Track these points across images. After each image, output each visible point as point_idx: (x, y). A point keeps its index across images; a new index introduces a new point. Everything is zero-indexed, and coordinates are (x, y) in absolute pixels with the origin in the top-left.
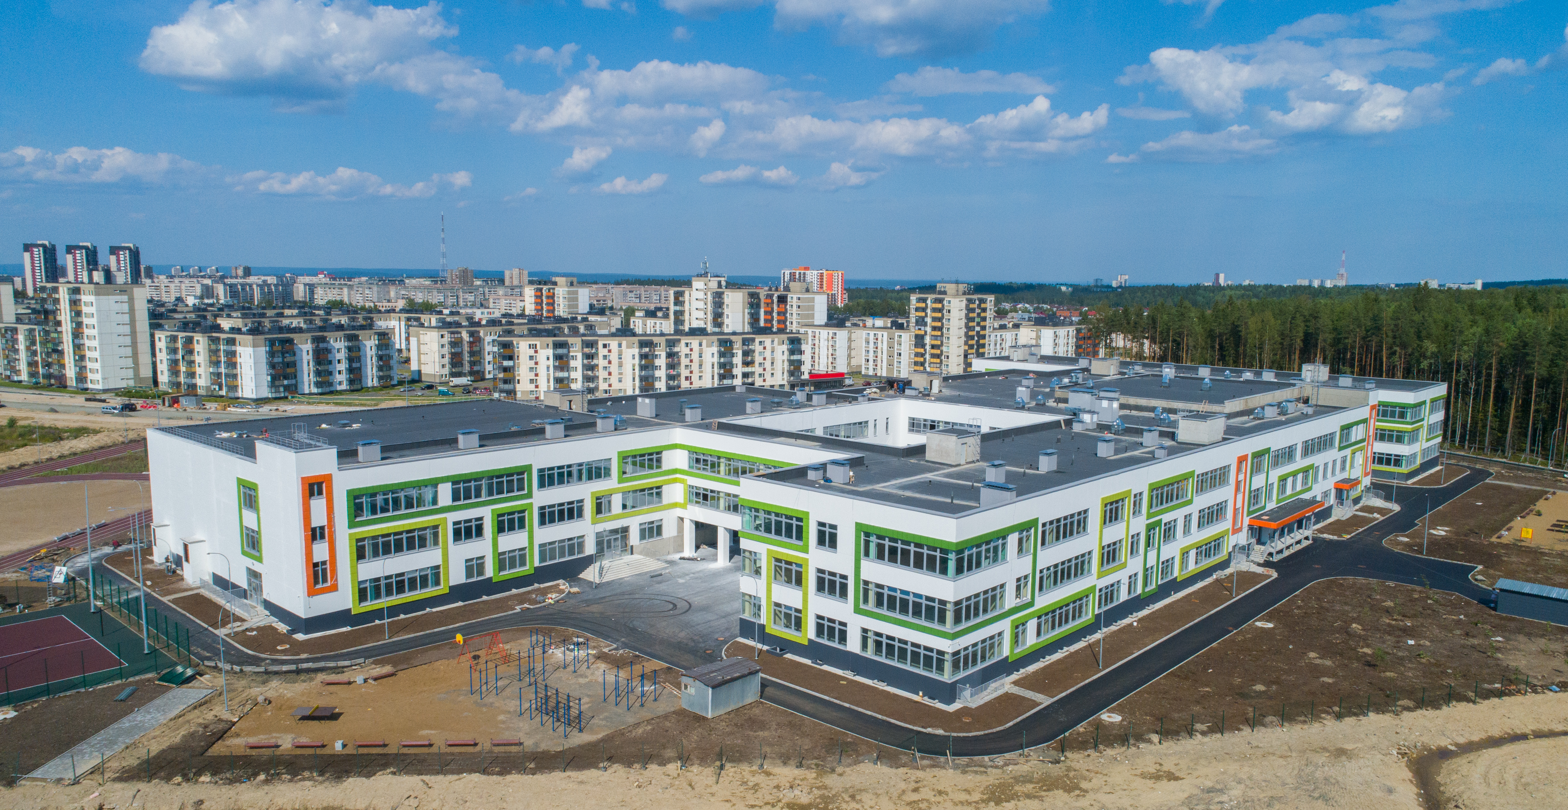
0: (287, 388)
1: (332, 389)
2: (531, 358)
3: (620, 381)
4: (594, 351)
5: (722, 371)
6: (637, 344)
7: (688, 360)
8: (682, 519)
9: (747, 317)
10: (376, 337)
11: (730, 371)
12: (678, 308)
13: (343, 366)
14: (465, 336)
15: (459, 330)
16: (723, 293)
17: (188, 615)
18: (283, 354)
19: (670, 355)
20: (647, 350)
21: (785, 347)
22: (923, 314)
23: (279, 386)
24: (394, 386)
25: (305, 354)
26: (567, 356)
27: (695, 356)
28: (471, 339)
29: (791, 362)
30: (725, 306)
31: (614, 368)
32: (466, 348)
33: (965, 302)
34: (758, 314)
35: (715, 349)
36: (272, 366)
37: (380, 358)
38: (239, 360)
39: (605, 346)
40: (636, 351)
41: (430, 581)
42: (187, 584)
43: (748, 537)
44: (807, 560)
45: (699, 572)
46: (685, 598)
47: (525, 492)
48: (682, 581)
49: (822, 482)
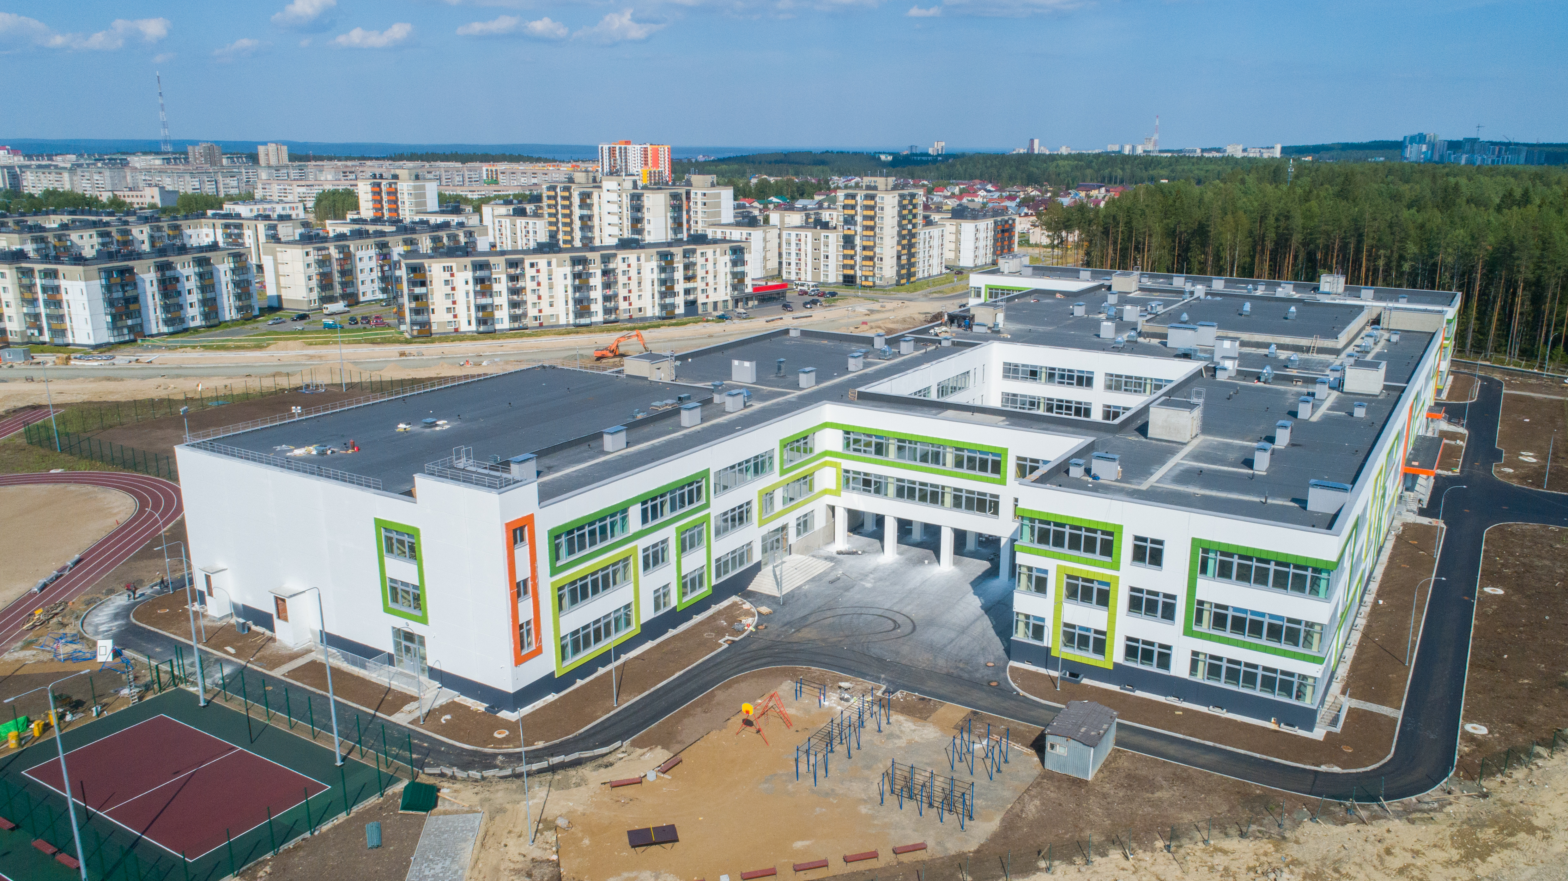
0: (131, 329)
1: (185, 326)
2: (447, 282)
3: (551, 305)
4: (519, 271)
5: (663, 289)
6: (568, 262)
7: (626, 277)
8: (833, 509)
9: (670, 221)
10: (231, 259)
11: (672, 287)
12: (585, 212)
13: (195, 297)
14: (334, 252)
15: (326, 245)
16: (642, 195)
18: (123, 286)
19: (605, 273)
20: (581, 267)
21: (727, 258)
22: (853, 212)
23: (122, 328)
24: (256, 317)
25: (148, 285)
26: (490, 279)
27: (633, 273)
28: (341, 256)
29: (734, 275)
30: (645, 210)
31: (544, 291)
32: (336, 267)
33: (897, 198)
34: (681, 217)
35: (654, 264)
36: (111, 303)
37: (236, 284)
38: (65, 297)
39: (532, 265)
40: (568, 270)
41: (623, 622)
42: (285, 648)
43: (1029, 551)
44: (1117, 578)
45: (875, 570)
46: (895, 609)
47: (703, 501)
48: (869, 585)
49: (1090, 480)
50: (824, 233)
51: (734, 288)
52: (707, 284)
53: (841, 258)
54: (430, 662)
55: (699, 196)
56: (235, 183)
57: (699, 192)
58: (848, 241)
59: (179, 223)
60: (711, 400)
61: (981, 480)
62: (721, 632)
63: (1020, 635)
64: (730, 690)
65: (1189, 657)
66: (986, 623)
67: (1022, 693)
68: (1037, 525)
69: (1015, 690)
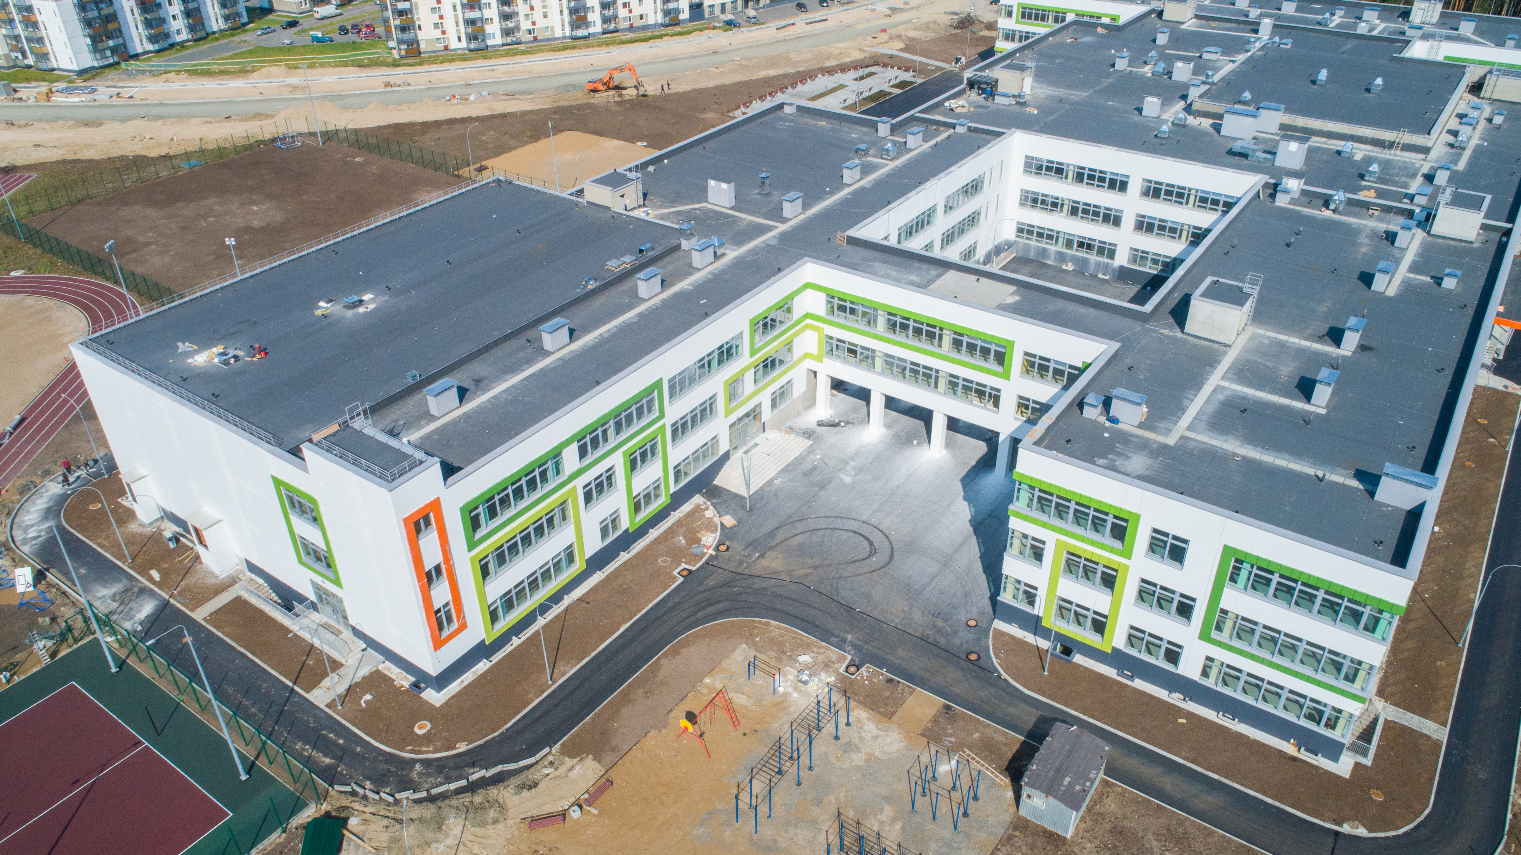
0: (114, 50)
1: (171, 41)
3: (545, 16)
8: (815, 373)
13: (177, 9)
17: (249, 655)
18: (97, 4)
23: (104, 50)
24: (245, 25)
36: (88, 23)
38: (40, 18)
41: (564, 563)
42: (212, 573)
43: (1026, 518)
44: (1128, 567)
45: (857, 453)
46: (874, 521)
47: (656, 414)
48: (848, 480)
49: (1108, 424)
54: (352, 622)
60: (678, 247)
61: (981, 369)
62: (677, 555)
64: (678, 659)
65: (1202, 661)
66: (973, 549)
67: (1004, 675)
68: (1037, 493)
69: (996, 670)
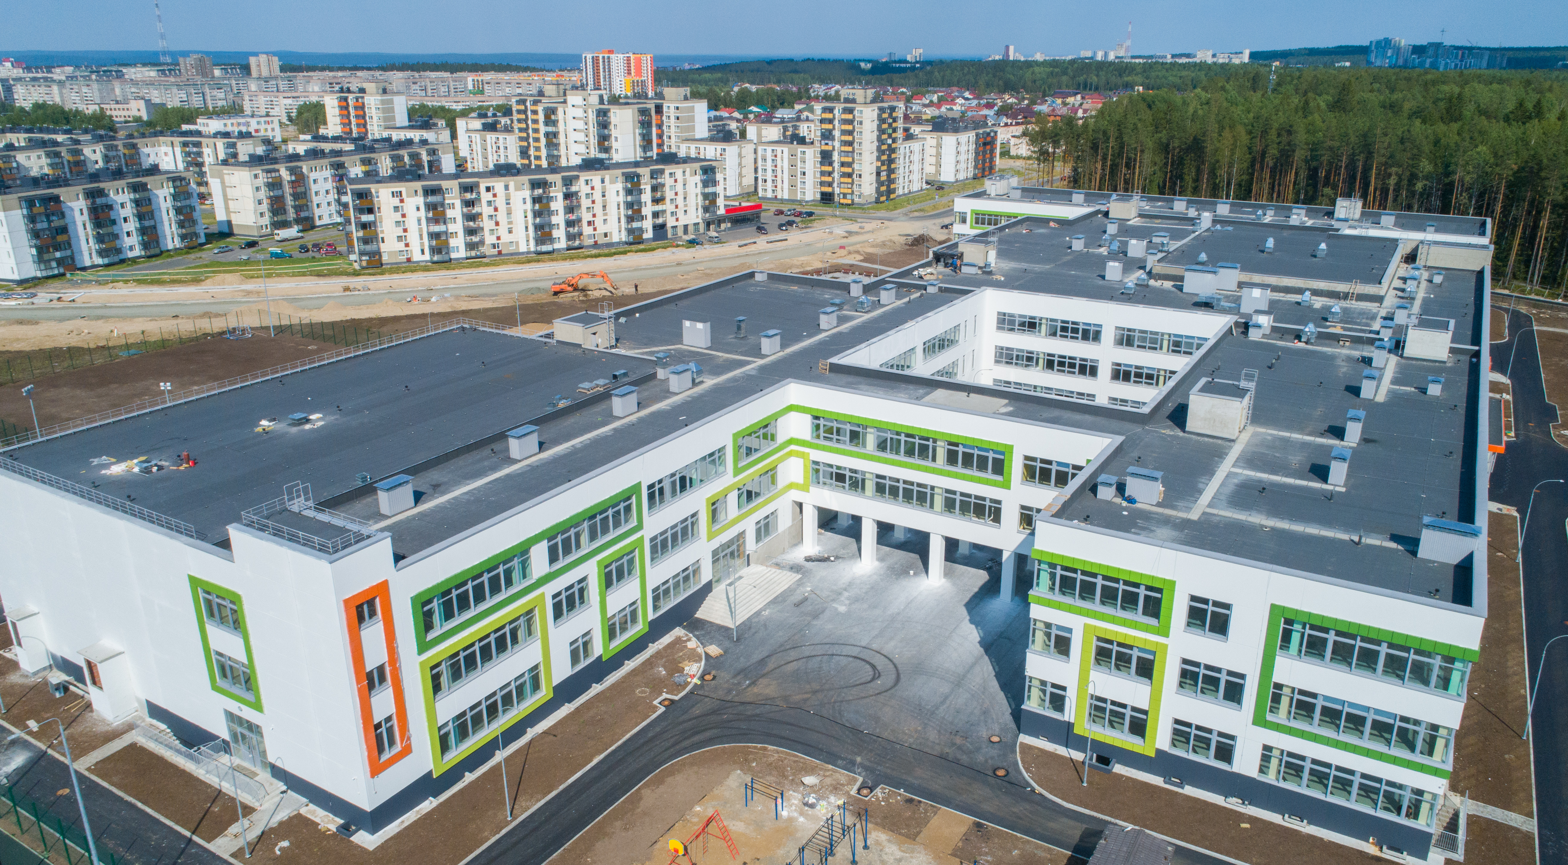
0: (60, 262)
1: (122, 257)
2: (396, 209)
3: (510, 232)
4: (474, 196)
5: (630, 212)
6: (527, 185)
7: (590, 201)
8: (800, 505)
9: (638, 138)
10: (171, 184)
11: (639, 211)
12: (550, 129)
13: (132, 225)
14: (285, 174)
15: (276, 166)
16: (609, 110)
18: (48, 216)
19: (567, 196)
20: (541, 191)
21: (698, 178)
22: (830, 127)
23: (49, 261)
24: (202, 245)
25: (77, 214)
26: (442, 205)
27: (597, 196)
28: (293, 178)
29: (706, 196)
30: (612, 127)
31: (501, 216)
32: (288, 190)
33: (876, 112)
34: (650, 133)
35: (620, 186)
36: (36, 234)
37: (178, 211)
39: (488, 189)
40: (527, 193)
41: (528, 688)
42: (103, 721)
43: (1049, 604)
44: (1166, 646)
45: (850, 584)
46: (875, 646)
47: (633, 522)
48: (842, 609)
49: (1124, 504)
50: (800, 149)
51: (706, 209)
52: (677, 207)
53: (818, 175)
54: (271, 758)
55: (672, 110)
56: (222, 95)
57: (672, 106)
58: (826, 157)
59: (135, 141)
60: (654, 376)
61: (979, 481)
62: (657, 686)
63: (1033, 704)
64: (662, 788)
65: (1259, 751)
66: (986, 669)
67: (1038, 789)
68: (1059, 572)
69: (1029, 785)
